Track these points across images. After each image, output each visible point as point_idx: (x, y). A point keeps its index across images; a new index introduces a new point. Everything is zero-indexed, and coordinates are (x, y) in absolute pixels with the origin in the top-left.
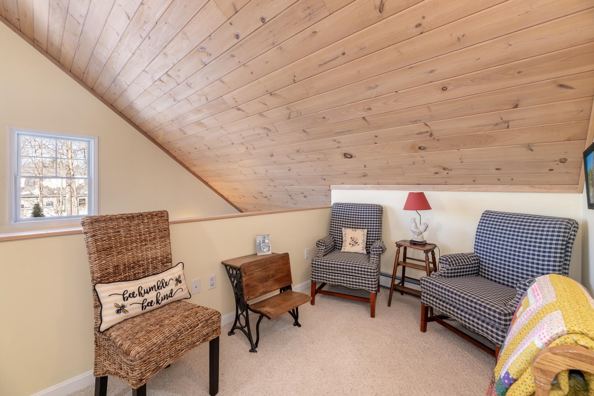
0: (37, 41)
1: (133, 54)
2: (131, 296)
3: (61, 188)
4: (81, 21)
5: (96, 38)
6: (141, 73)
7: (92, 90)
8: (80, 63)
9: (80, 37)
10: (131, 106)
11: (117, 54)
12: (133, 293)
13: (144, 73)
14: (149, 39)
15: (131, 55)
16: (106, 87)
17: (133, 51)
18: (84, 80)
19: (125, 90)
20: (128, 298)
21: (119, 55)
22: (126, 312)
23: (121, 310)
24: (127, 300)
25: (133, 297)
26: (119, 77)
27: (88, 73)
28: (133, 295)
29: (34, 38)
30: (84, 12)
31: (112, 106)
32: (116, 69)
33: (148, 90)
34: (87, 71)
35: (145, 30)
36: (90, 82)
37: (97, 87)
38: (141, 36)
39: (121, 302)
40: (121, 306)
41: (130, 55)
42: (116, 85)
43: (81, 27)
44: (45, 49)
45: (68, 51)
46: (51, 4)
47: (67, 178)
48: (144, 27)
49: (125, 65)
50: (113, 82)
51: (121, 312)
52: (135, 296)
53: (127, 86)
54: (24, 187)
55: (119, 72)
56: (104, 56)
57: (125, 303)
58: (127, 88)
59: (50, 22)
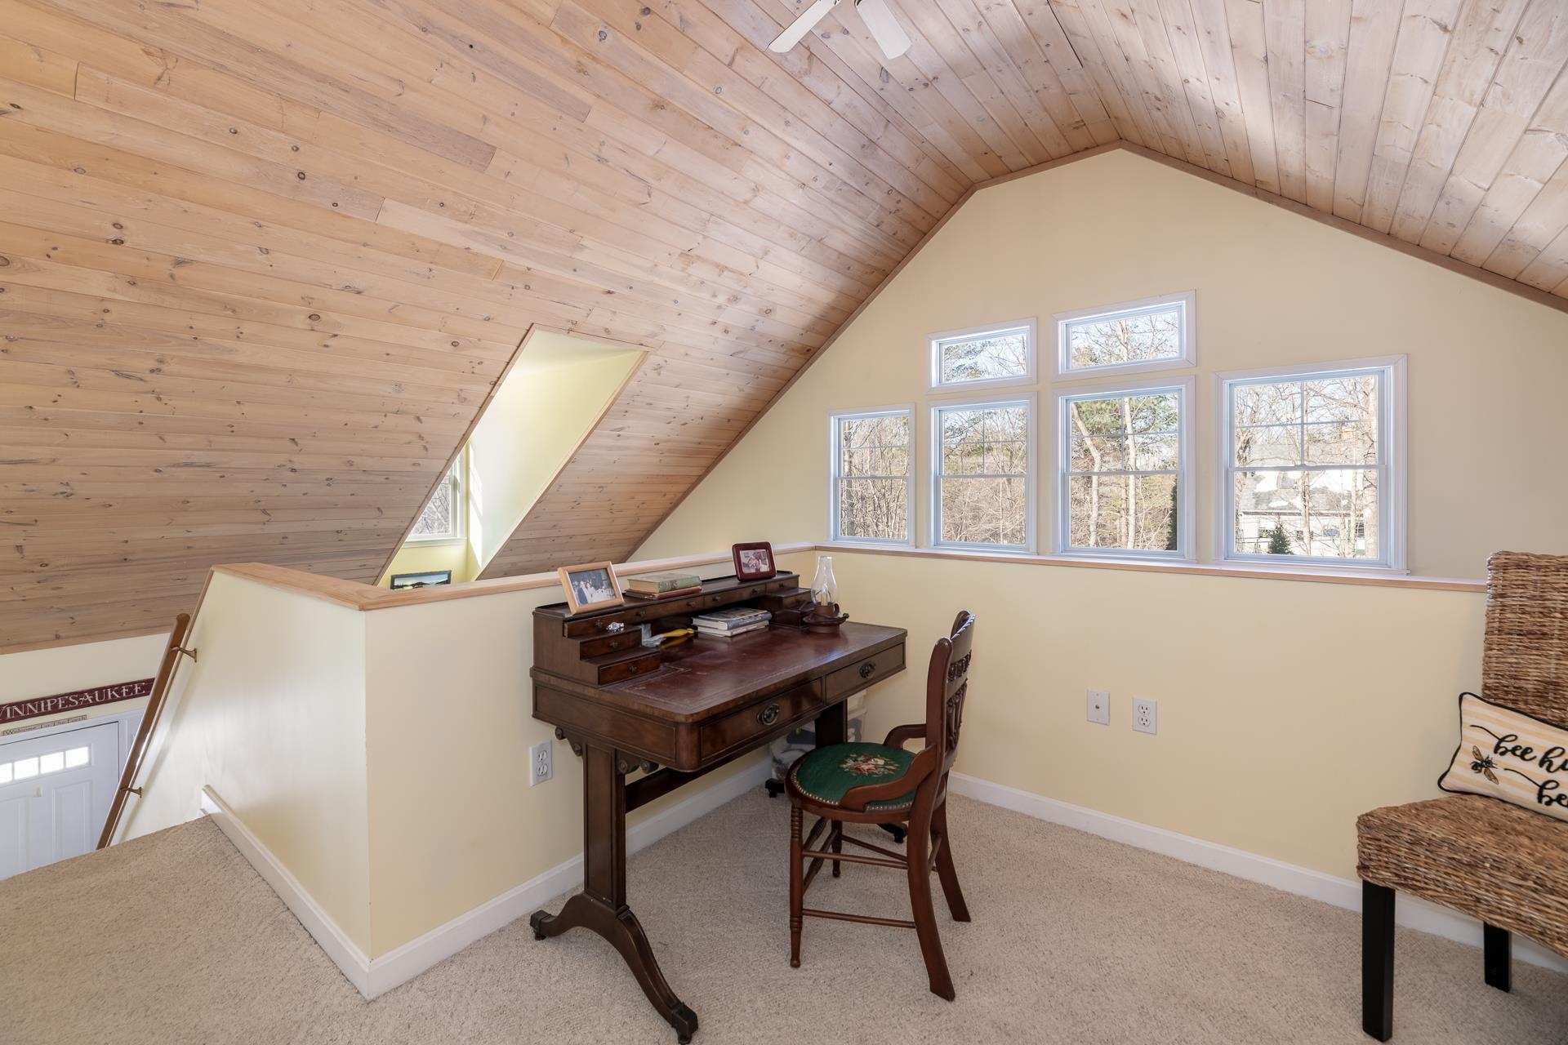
0: (1262, 182)
1: (1482, 104)
2: (1518, 752)
3: (1353, 494)
4: (1334, 101)
5: (1373, 119)
6: (1519, 141)
7: (1389, 237)
8: (1349, 186)
9: (1338, 135)
10: (1509, 242)
11: (1434, 127)
12: (1527, 750)
13: (1529, 136)
14: (1521, 42)
15: (1475, 109)
16: (1422, 217)
17: (1478, 98)
18: (1364, 222)
19: (1482, 204)
20: (1507, 751)
21: (1439, 126)
22: (1492, 777)
23: (1482, 766)
24: (1502, 754)
25: (1522, 757)
26: (1452, 179)
27: (1370, 202)
28: (1524, 753)
29: (1256, 180)
30: (1336, 79)
31: (1451, 259)
32: (1439, 165)
33: (1555, 177)
34: (1367, 197)
35: (1499, 31)
36: (1380, 220)
37: (1401, 226)
38: (1492, 50)
39: (1487, 752)
40: (1484, 758)
41: (1472, 110)
42: (1448, 203)
43: (1336, 113)
44: (1278, 192)
45: (1318, 174)
46: (1273, 104)
47: (1366, 467)
48: (1496, 24)
49: (1464, 142)
50: (1440, 196)
51: (1480, 771)
52: (1527, 757)
53: (1483, 193)
54: (1276, 491)
55: (1450, 167)
56: (1401, 148)
57: (1496, 758)
58: (1484, 198)
59: (1277, 136)
